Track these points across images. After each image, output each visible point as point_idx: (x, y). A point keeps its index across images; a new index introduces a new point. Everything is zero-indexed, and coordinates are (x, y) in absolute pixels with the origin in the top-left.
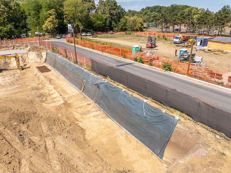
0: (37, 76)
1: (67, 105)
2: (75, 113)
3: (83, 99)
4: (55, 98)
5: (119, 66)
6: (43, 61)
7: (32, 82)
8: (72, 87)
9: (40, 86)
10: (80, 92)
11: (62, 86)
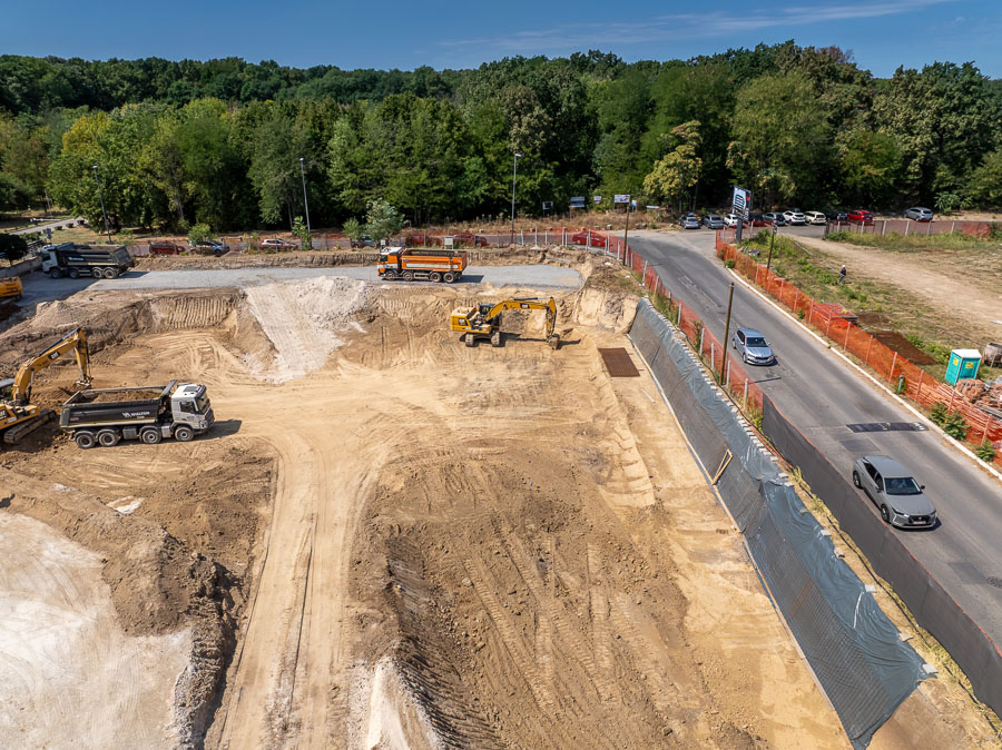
0: (597, 382)
1: (661, 513)
2: (675, 547)
3: (712, 509)
4: (634, 479)
5: (857, 431)
6: (621, 329)
7: (581, 403)
8: (689, 454)
9: (601, 424)
10: (708, 481)
11: (661, 444)
